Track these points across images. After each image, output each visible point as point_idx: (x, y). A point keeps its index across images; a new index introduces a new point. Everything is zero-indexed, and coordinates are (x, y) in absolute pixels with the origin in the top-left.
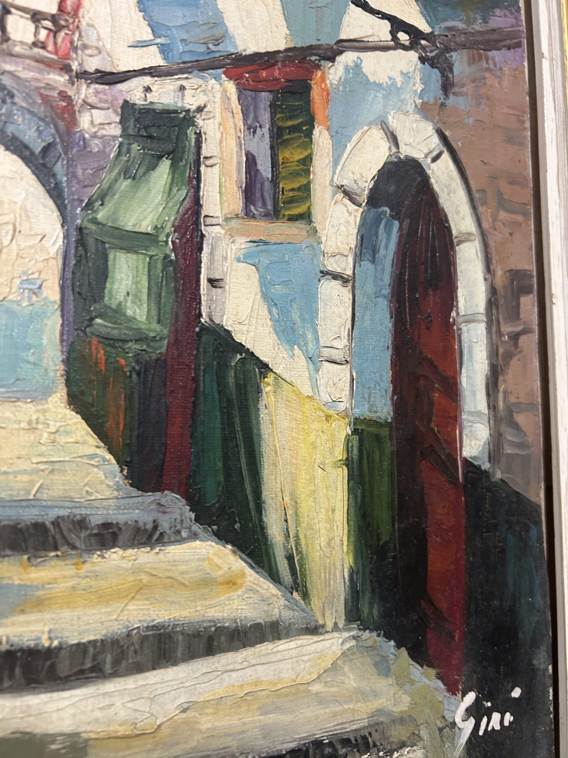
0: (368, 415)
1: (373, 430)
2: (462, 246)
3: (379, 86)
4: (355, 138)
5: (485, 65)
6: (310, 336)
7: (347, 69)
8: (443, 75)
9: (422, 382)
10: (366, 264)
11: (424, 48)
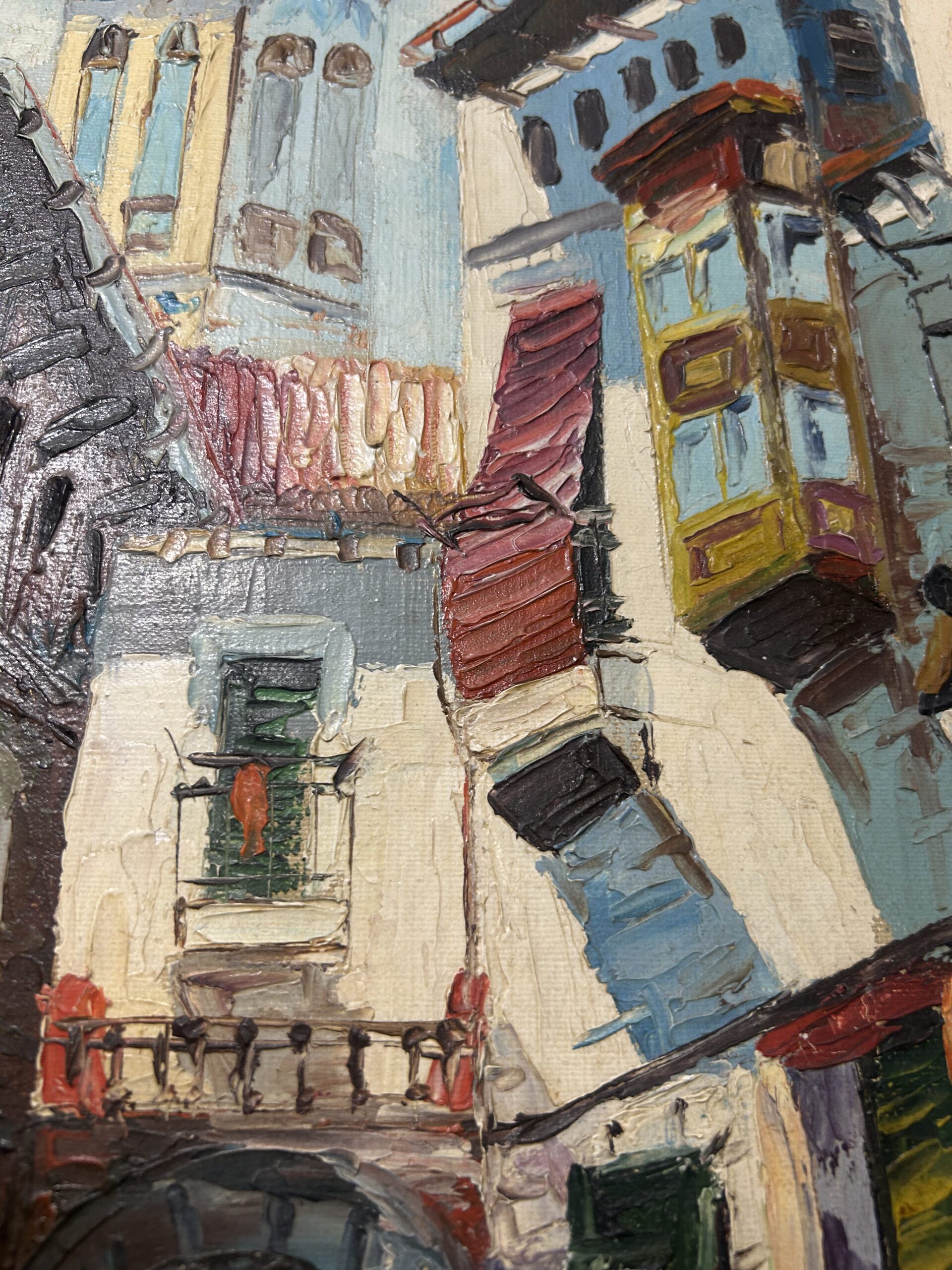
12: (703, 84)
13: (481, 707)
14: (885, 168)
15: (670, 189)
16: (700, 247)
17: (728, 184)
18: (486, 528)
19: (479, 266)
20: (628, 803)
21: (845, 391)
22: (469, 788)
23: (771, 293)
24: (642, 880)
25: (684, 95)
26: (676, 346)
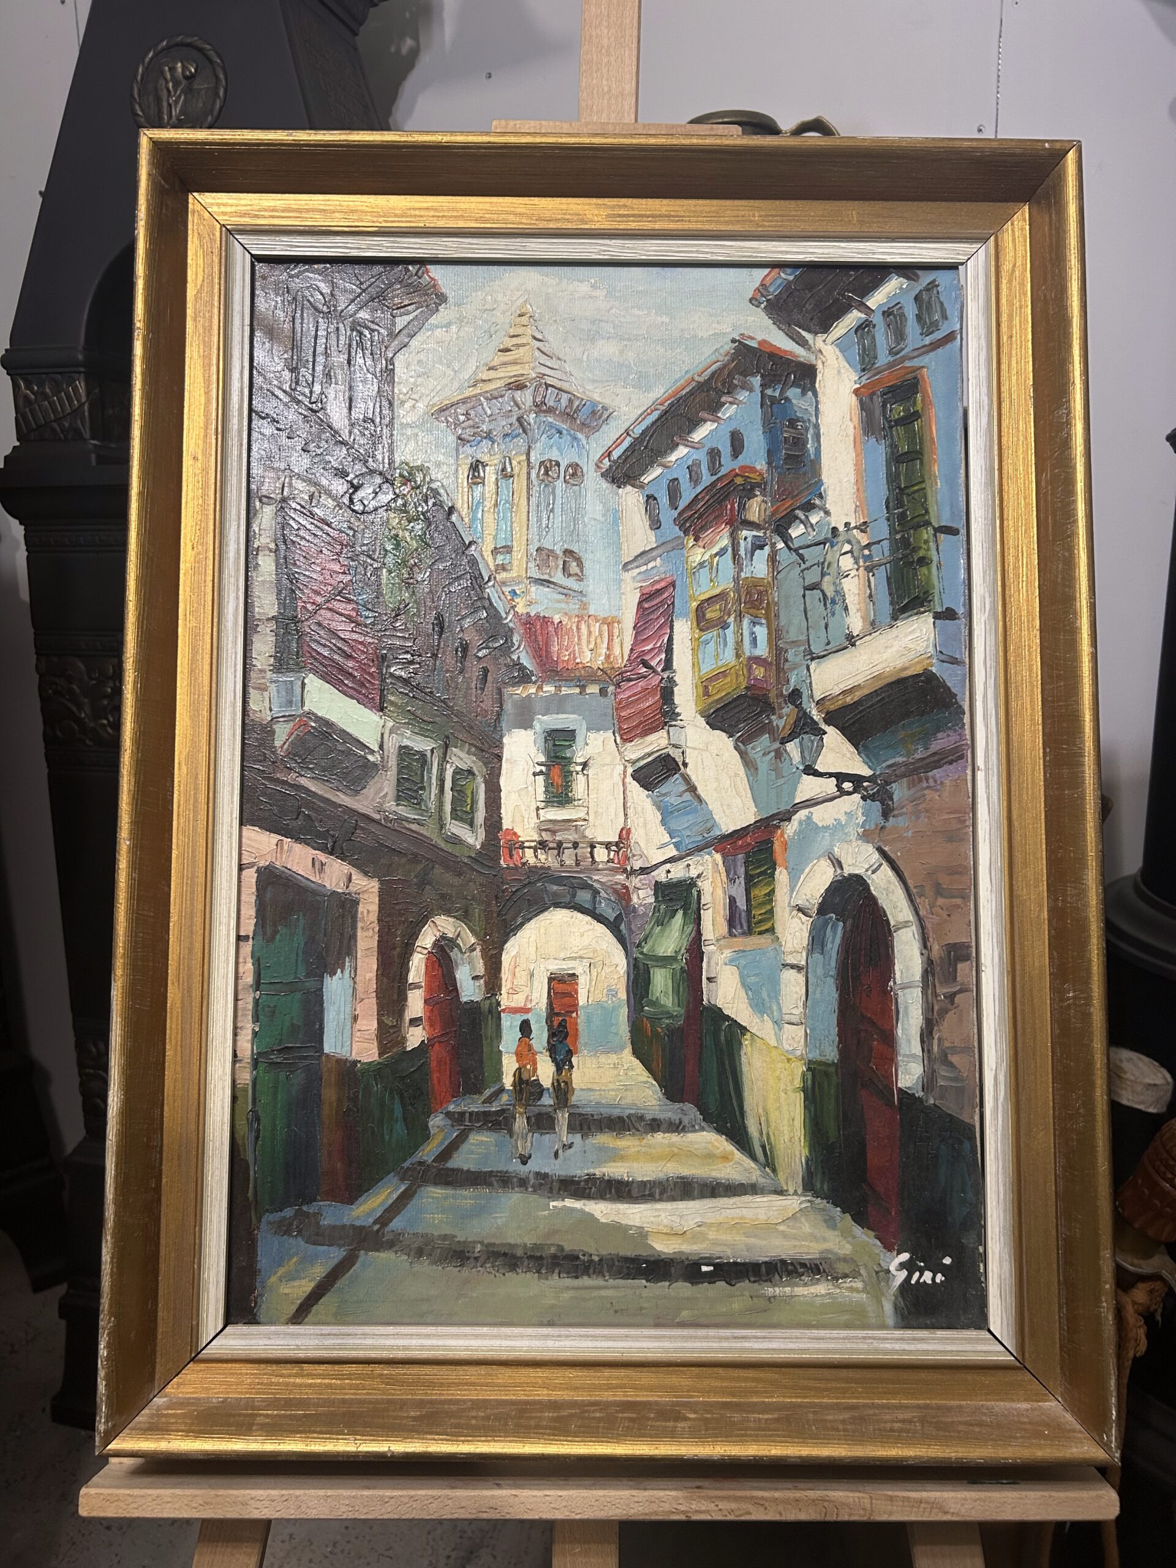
0: (819, 1058)
1: (822, 1068)
2: (899, 932)
3: (826, 828)
4: (807, 870)
5: (925, 784)
6: (775, 1008)
7: (800, 823)
8: (883, 804)
9: (863, 1034)
10: (817, 956)
11: (866, 789)
12: (723, 471)
13: (629, 744)
14: (798, 508)
15: (704, 528)
16: (716, 555)
17: (730, 523)
18: (630, 680)
19: (628, 570)
20: (677, 776)
21: (767, 618)
22: (625, 772)
23: (743, 575)
24: (680, 800)
25: (715, 478)
26: (703, 602)
